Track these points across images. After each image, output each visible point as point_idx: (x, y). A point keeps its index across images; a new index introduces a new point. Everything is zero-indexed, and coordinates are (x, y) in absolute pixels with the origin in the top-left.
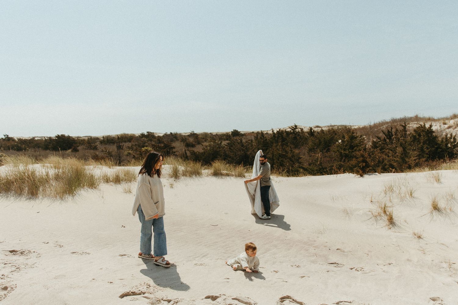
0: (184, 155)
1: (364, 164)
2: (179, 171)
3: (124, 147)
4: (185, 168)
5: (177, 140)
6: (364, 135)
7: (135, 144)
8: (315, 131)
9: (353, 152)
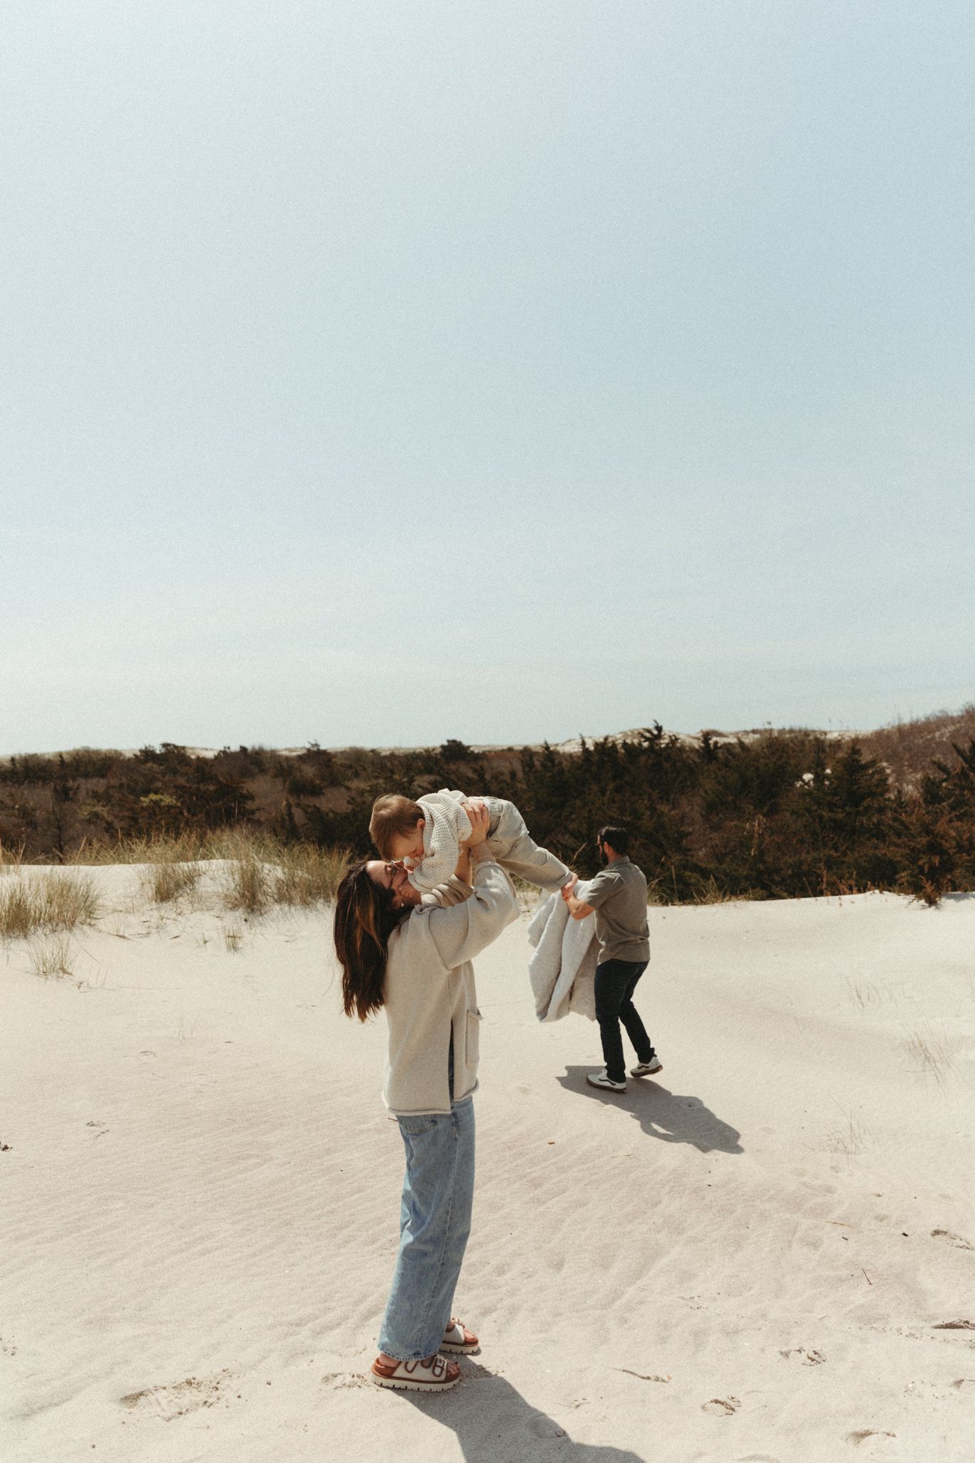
0: (283, 819)
1: (936, 860)
2: (262, 882)
3: (82, 795)
4: (286, 870)
5: (263, 770)
6: (881, 761)
7: (117, 784)
8: (719, 745)
9: (858, 813)
